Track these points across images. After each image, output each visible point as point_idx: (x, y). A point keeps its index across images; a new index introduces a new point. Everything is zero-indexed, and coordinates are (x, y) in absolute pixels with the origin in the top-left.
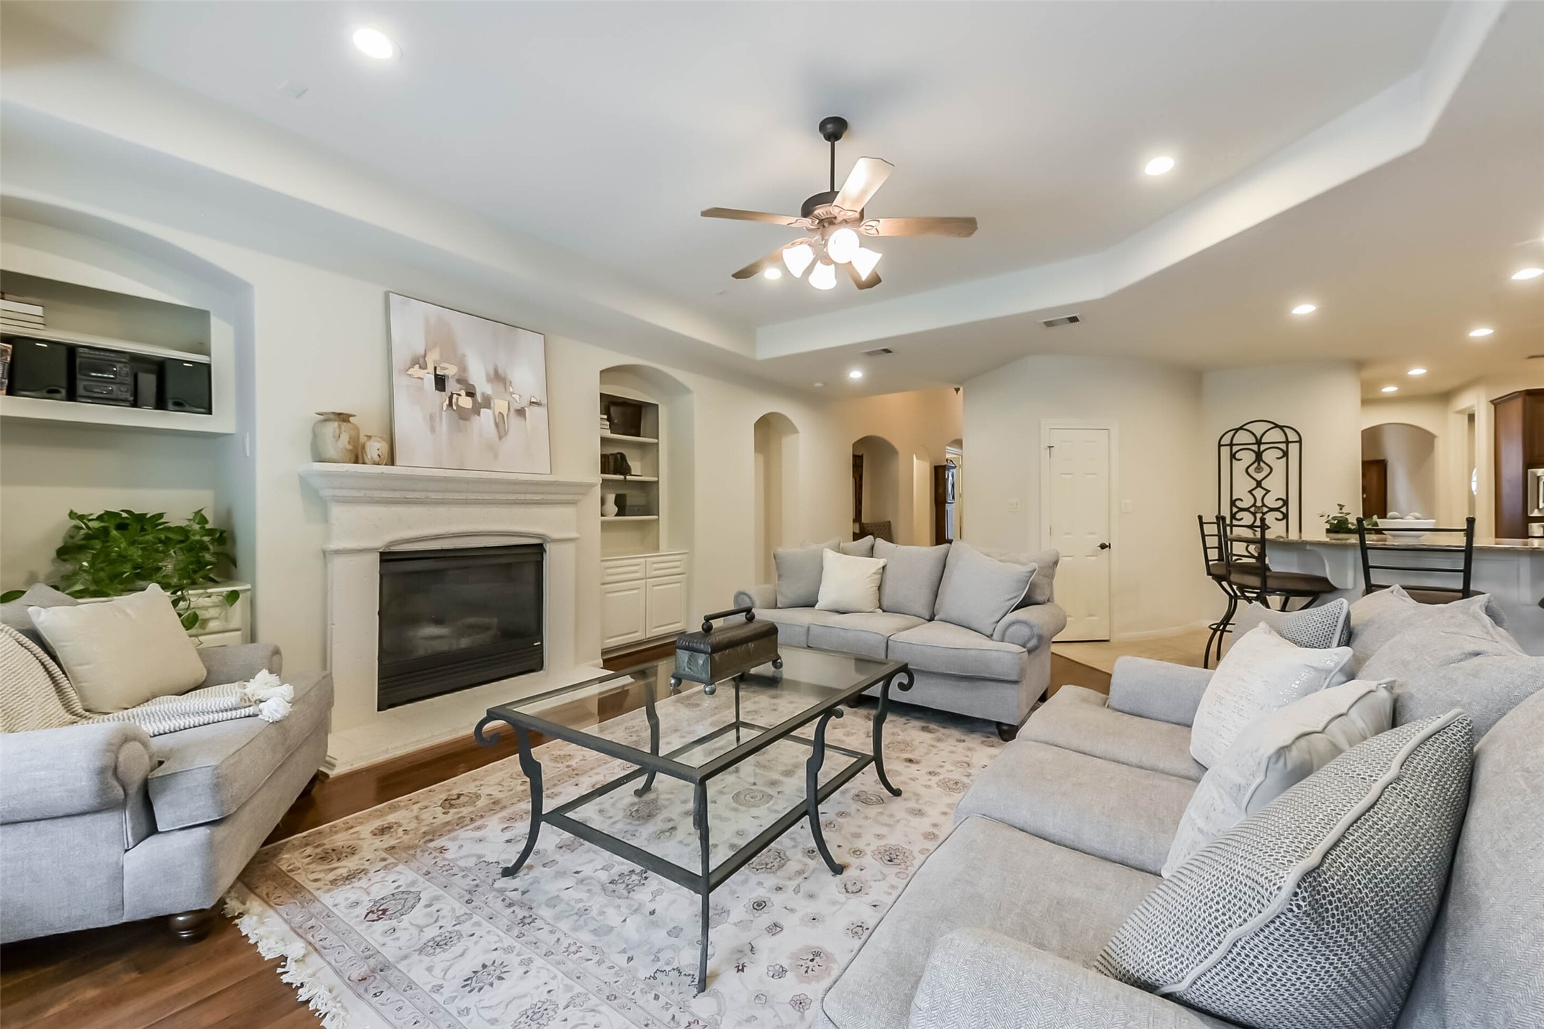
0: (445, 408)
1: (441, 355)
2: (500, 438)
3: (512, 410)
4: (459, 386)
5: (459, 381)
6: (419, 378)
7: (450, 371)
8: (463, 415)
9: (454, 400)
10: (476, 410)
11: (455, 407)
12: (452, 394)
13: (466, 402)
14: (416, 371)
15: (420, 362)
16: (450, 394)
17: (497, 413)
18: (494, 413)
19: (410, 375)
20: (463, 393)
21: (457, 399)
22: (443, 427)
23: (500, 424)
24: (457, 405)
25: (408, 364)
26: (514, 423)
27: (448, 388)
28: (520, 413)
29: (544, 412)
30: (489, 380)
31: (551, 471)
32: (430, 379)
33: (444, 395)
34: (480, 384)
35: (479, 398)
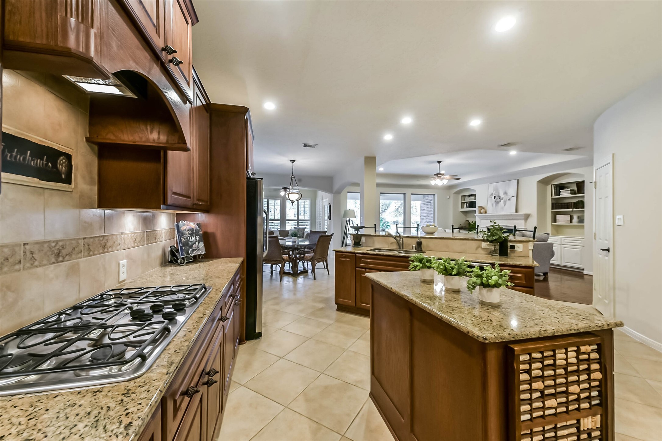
0: (495, 201)
1: (495, 192)
2: (504, 206)
3: (507, 199)
4: (498, 197)
7: (497, 195)
8: (498, 202)
13: (499, 200)
15: (492, 195)
17: (504, 201)
19: (490, 197)
21: (497, 200)
22: (494, 205)
23: (505, 203)
25: (490, 195)
26: (507, 202)
27: (496, 198)
28: (509, 199)
29: (515, 198)
30: (504, 194)
31: (517, 211)
32: (493, 197)
33: (495, 199)
34: (502, 196)
35: (501, 198)
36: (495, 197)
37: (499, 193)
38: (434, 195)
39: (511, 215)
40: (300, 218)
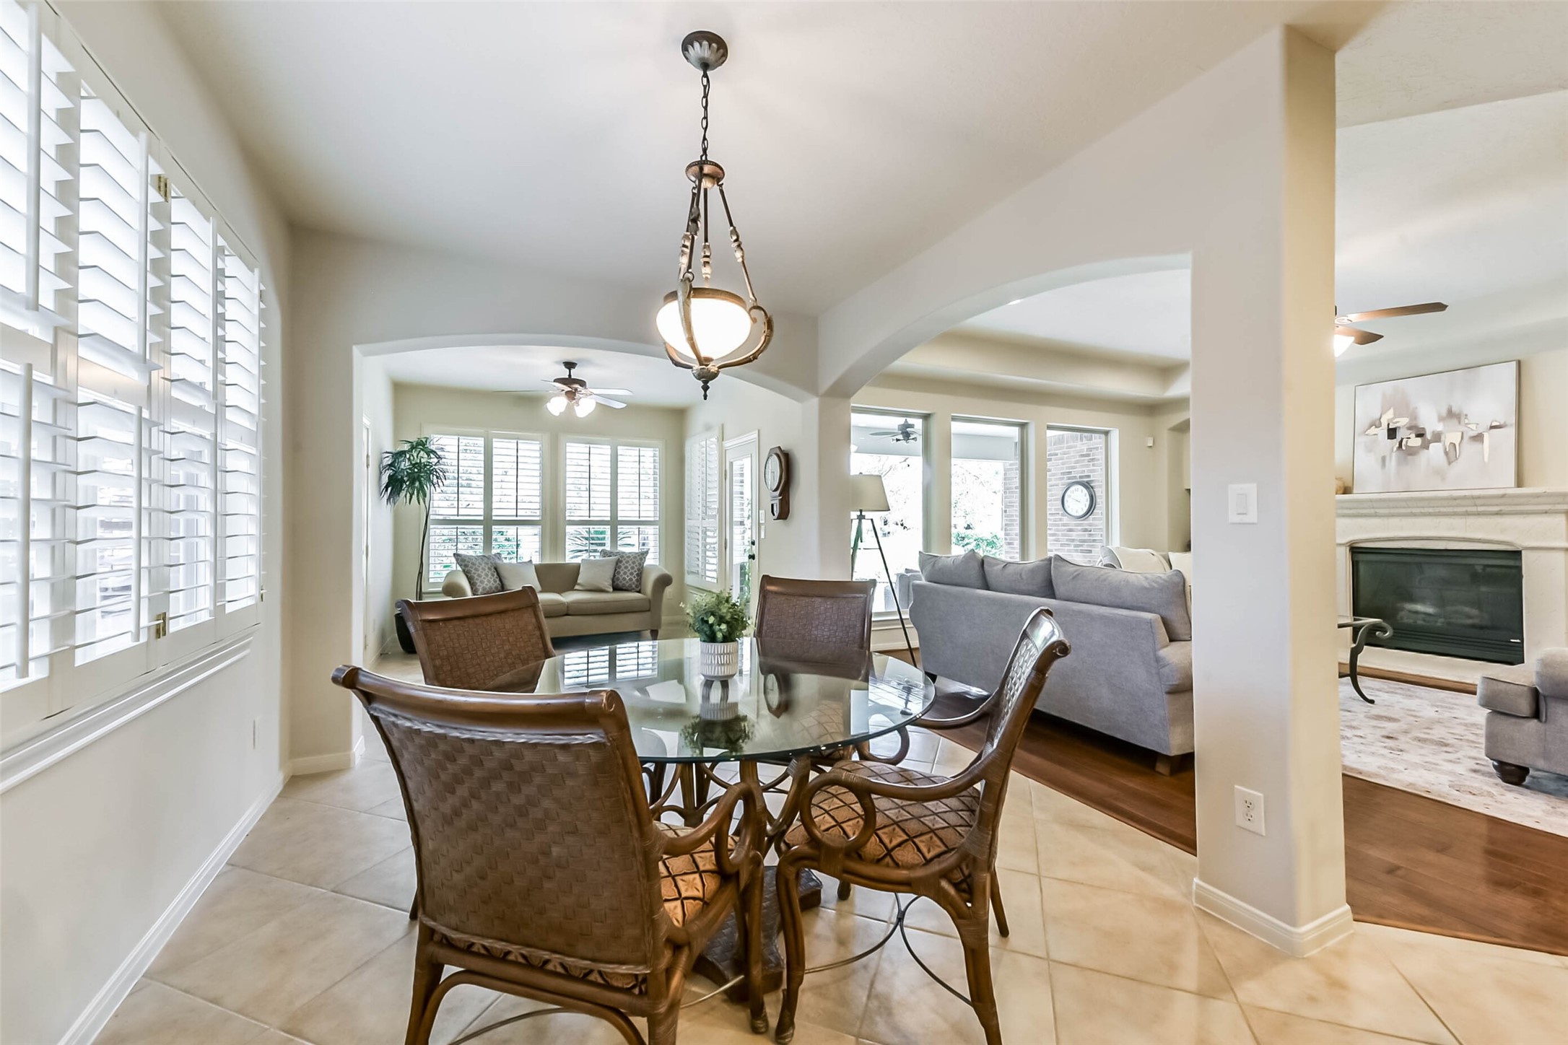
0: (1395, 449)
1: (1394, 414)
2: (1450, 463)
3: (1466, 438)
4: (1410, 431)
5: (1410, 428)
6: (1375, 435)
7: (1402, 422)
8: (1412, 452)
9: (1404, 443)
10: (1425, 446)
11: (1404, 448)
12: (1402, 439)
13: (1416, 442)
14: (1373, 430)
15: (1377, 424)
16: (1400, 439)
17: (1447, 444)
18: (1444, 445)
19: (1367, 435)
20: (1413, 436)
21: (1407, 442)
22: (1392, 463)
23: (1451, 455)
24: (1406, 446)
25: (1367, 425)
26: (1469, 449)
27: (1399, 436)
28: (1478, 438)
29: (1511, 432)
30: (1441, 419)
31: (1519, 483)
32: (1383, 432)
33: (1395, 442)
34: (1430, 423)
35: (1429, 436)
36: (1392, 433)
37: (1414, 416)
38: (1106, 433)
39: (1503, 496)
40: (620, 514)
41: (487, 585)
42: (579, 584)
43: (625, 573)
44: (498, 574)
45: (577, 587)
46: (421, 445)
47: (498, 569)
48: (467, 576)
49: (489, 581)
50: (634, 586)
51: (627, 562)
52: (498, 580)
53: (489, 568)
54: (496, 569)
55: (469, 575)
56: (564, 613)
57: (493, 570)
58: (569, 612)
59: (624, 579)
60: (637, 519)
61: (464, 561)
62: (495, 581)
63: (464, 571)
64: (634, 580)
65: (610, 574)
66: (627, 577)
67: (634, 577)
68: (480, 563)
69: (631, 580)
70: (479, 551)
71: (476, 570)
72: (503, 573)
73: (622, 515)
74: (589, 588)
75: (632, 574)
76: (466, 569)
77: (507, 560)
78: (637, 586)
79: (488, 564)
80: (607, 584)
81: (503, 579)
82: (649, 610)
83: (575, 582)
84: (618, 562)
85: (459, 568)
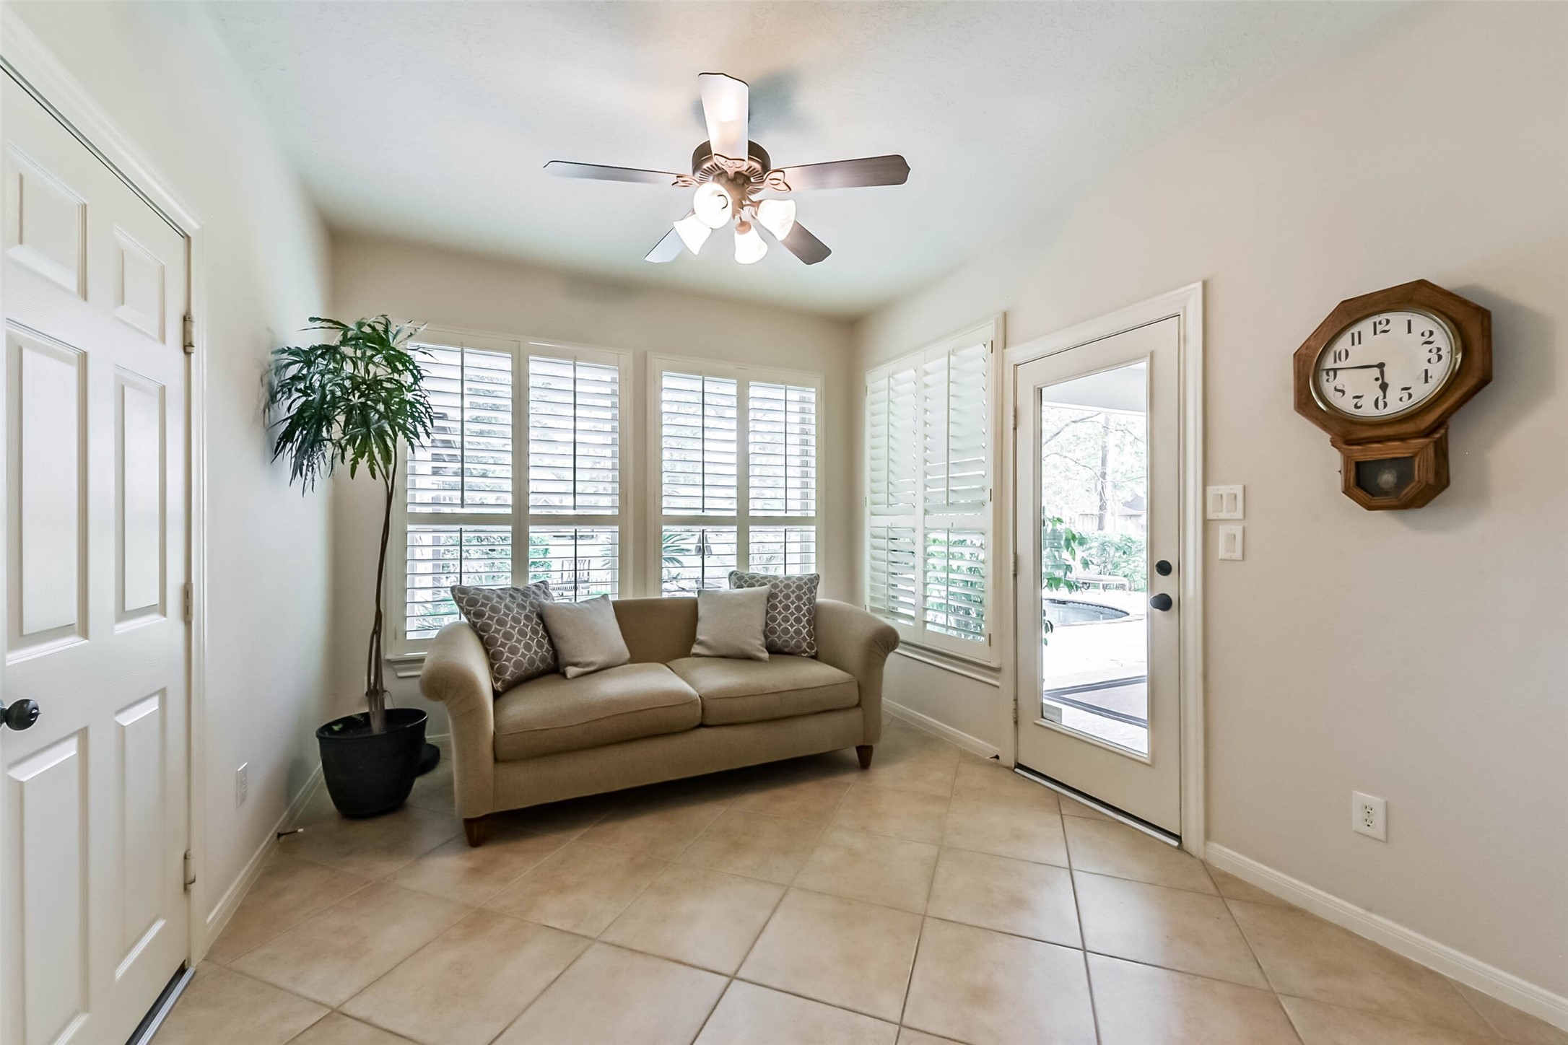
40: (753, 504)
41: (523, 655)
42: (701, 643)
43: (786, 620)
44: (546, 629)
45: (696, 649)
46: (377, 340)
47: (546, 620)
48: (481, 638)
49: (528, 647)
50: (804, 645)
51: (787, 597)
52: (545, 642)
53: (527, 617)
54: (541, 617)
55: (486, 636)
56: (696, 724)
57: (535, 619)
58: (707, 722)
59: (786, 631)
60: (782, 514)
61: (472, 602)
62: (540, 645)
63: (473, 626)
64: (804, 631)
65: (758, 623)
66: (792, 629)
67: (804, 627)
68: (507, 607)
69: (798, 632)
70: (505, 581)
71: (501, 623)
72: (558, 627)
73: (757, 507)
74: (724, 652)
75: (798, 620)
76: (479, 622)
77: (559, 597)
78: (811, 646)
79: (524, 608)
80: (756, 644)
81: (556, 641)
82: (858, 705)
83: (692, 639)
84: (772, 596)
85: (464, 619)
